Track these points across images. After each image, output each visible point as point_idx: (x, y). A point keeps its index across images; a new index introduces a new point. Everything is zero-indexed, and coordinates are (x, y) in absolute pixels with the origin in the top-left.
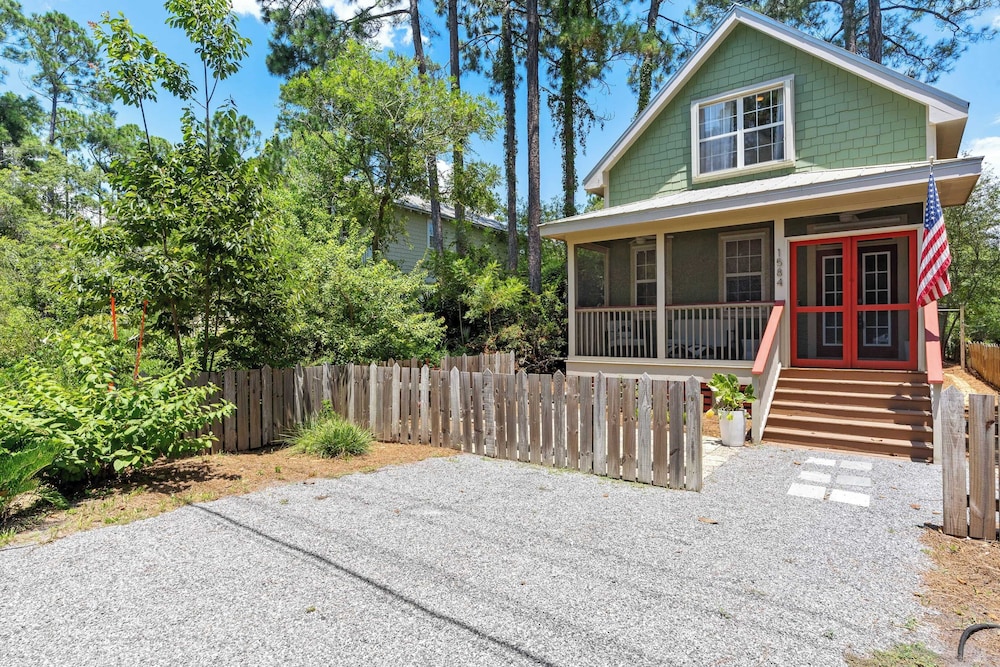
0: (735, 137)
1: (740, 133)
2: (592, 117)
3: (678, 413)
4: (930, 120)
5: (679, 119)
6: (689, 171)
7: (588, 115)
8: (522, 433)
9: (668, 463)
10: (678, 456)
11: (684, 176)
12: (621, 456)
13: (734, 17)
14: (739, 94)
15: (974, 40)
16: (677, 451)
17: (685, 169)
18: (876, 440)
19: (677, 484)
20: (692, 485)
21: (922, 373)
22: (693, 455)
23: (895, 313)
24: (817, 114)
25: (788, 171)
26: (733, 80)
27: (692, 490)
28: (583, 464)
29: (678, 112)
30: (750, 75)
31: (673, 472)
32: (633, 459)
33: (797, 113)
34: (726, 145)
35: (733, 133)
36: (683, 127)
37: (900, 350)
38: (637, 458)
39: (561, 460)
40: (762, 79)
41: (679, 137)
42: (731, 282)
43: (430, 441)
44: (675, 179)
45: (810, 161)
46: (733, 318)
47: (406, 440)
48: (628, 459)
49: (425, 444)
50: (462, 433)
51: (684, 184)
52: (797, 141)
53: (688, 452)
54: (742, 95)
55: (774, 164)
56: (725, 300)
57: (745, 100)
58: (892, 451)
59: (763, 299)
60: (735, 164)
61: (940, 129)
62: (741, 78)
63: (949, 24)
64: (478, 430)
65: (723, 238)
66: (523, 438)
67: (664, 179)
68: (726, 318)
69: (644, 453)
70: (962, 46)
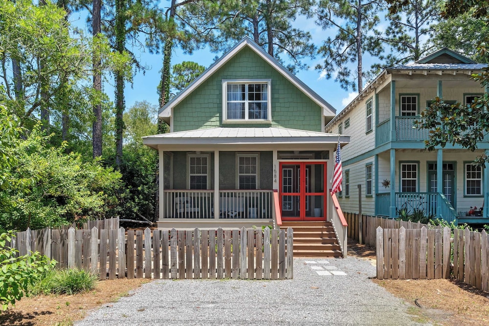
0: (244, 104)
1: (247, 102)
2: (138, 65)
3: (283, 244)
4: (324, 114)
5: (215, 87)
6: (221, 117)
7: (135, 64)
8: (197, 263)
9: (278, 268)
10: (283, 264)
11: (218, 119)
12: (255, 268)
13: (245, 42)
14: (247, 82)
15: (301, 68)
16: (282, 262)
17: (218, 115)
18: (322, 251)
19: (283, 277)
20: (289, 277)
21: (329, 222)
22: (290, 263)
23: (310, 196)
24: (281, 101)
25: (268, 126)
26: (243, 74)
27: (290, 279)
28: (234, 275)
29: (215, 83)
30: (251, 74)
31: (281, 272)
32: (261, 268)
33: (272, 98)
34: (239, 106)
35: (243, 101)
36: (217, 92)
37: (312, 212)
38: (263, 268)
39: (221, 275)
40: (257, 77)
41: (215, 97)
42: (241, 178)
43: (126, 276)
44: (213, 119)
45: (278, 123)
46: (243, 197)
47: (105, 277)
48: (259, 269)
49: (122, 277)
50: (152, 268)
51: (218, 123)
52: (273, 112)
53: (287, 262)
54: (248, 83)
55: (261, 121)
56: (239, 189)
57: (249, 85)
58: (328, 255)
59: (256, 188)
60: (243, 117)
61: (326, 118)
62: (247, 74)
63: (293, 58)
64: (165, 264)
65: (238, 155)
66: (197, 265)
67: (207, 119)
68: (239, 197)
69: (266, 265)
70: (297, 69)
